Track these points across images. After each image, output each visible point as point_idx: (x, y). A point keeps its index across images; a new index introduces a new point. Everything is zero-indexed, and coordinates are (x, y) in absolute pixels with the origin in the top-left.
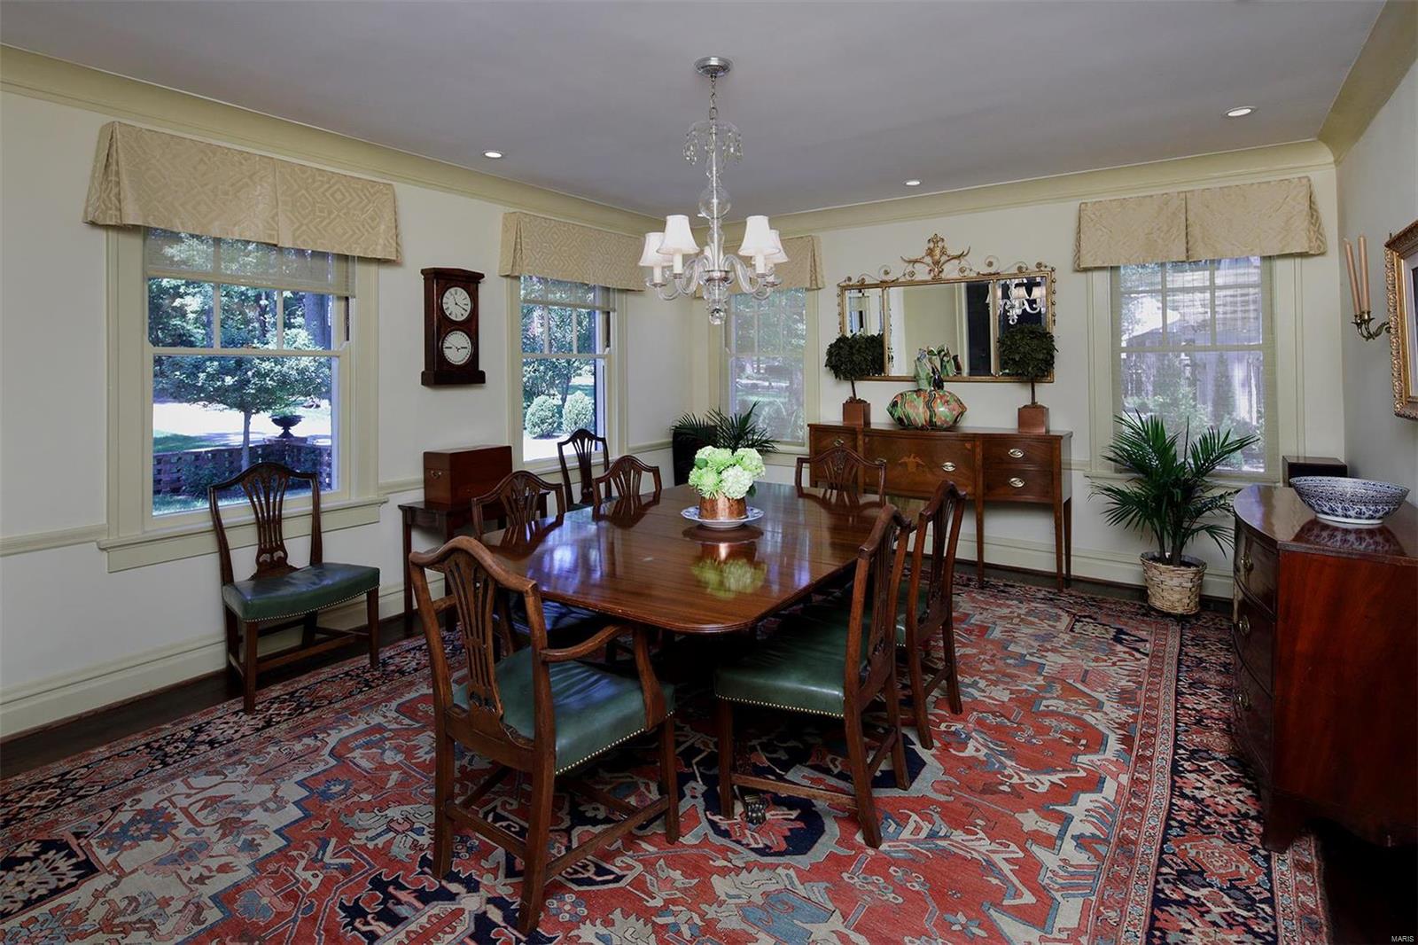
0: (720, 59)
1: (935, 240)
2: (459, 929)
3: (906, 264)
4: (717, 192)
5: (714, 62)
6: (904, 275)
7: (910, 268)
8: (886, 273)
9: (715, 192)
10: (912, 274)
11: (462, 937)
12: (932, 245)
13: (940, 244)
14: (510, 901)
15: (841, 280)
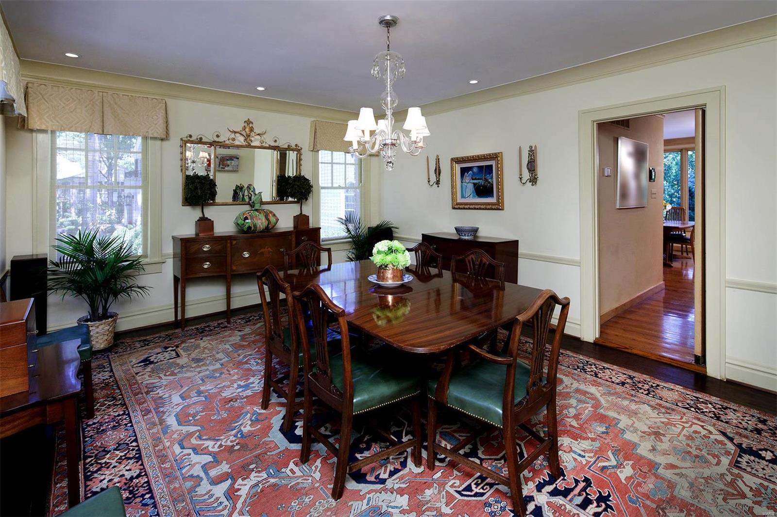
0: (391, 16)
1: (248, 122)
2: (561, 502)
3: (230, 133)
4: (390, 93)
5: (388, 18)
6: (229, 140)
7: (233, 136)
8: (218, 136)
9: (389, 94)
10: (234, 139)
11: (567, 502)
12: (246, 125)
13: (251, 125)
14: (538, 482)
15: (184, 135)
